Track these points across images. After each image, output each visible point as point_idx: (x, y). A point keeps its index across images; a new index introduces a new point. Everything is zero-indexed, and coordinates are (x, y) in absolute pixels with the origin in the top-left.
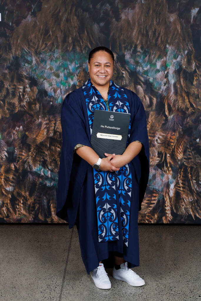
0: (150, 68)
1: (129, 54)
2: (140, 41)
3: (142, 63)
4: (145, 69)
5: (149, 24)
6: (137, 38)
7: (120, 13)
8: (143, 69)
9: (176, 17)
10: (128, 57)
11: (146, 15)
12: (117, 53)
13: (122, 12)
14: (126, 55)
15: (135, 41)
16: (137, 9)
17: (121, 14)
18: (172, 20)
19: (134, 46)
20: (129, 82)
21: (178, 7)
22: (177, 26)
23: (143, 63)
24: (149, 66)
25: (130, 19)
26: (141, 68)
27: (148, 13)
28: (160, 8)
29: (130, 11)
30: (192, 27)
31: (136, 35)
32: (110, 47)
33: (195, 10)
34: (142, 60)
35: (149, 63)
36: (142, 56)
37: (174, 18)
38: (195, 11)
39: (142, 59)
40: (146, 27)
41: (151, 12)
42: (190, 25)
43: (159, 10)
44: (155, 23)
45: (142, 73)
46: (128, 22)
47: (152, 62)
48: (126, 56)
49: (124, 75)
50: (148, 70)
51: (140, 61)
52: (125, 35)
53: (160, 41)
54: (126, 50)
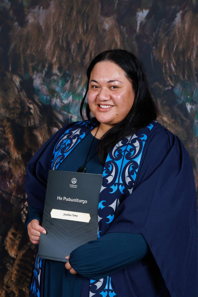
0: (73, 100)
1: (39, 78)
2: (57, 58)
3: (60, 92)
4: (66, 102)
5: (72, 31)
6: (52, 52)
7: (26, 13)
8: (62, 102)
9: (114, 23)
10: (37, 82)
11: (67, 17)
12: (20, 77)
13: (29, 12)
14: (36, 79)
15: (50, 58)
16: (52, 9)
17: (26, 15)
18: (107, 26)
19: (47, 66)
20: (40, 122)
21: (116, 6)
22: (114, 37)
23: (62, 93)
24: (71, 98)
25: (41, 24)
26: (58, 100)
27: (70, 15)
28: (88, 9)
29: (41, 10)
30: (138, 38)
31: (51, 48)
32: (10, 65)
33: (143, 12)
34: (61, 88)
35: (71, 93)
36: (61, 81)
37: (110, 24)
38: (142, 15)
39: (60, 86)
40: (67, 36)
41: (75, 14)
42: (135, 35)
43: (87, 11)
44: (80, 30)
45: (60, 108)
46: (38, 28)
47: (77, 92)
48: (34, 81)
49: (32, 111)
50: (69, 103)
51: (58, 89)
52: (34, 48)
53: (88, 59)
54: (35, 72)
